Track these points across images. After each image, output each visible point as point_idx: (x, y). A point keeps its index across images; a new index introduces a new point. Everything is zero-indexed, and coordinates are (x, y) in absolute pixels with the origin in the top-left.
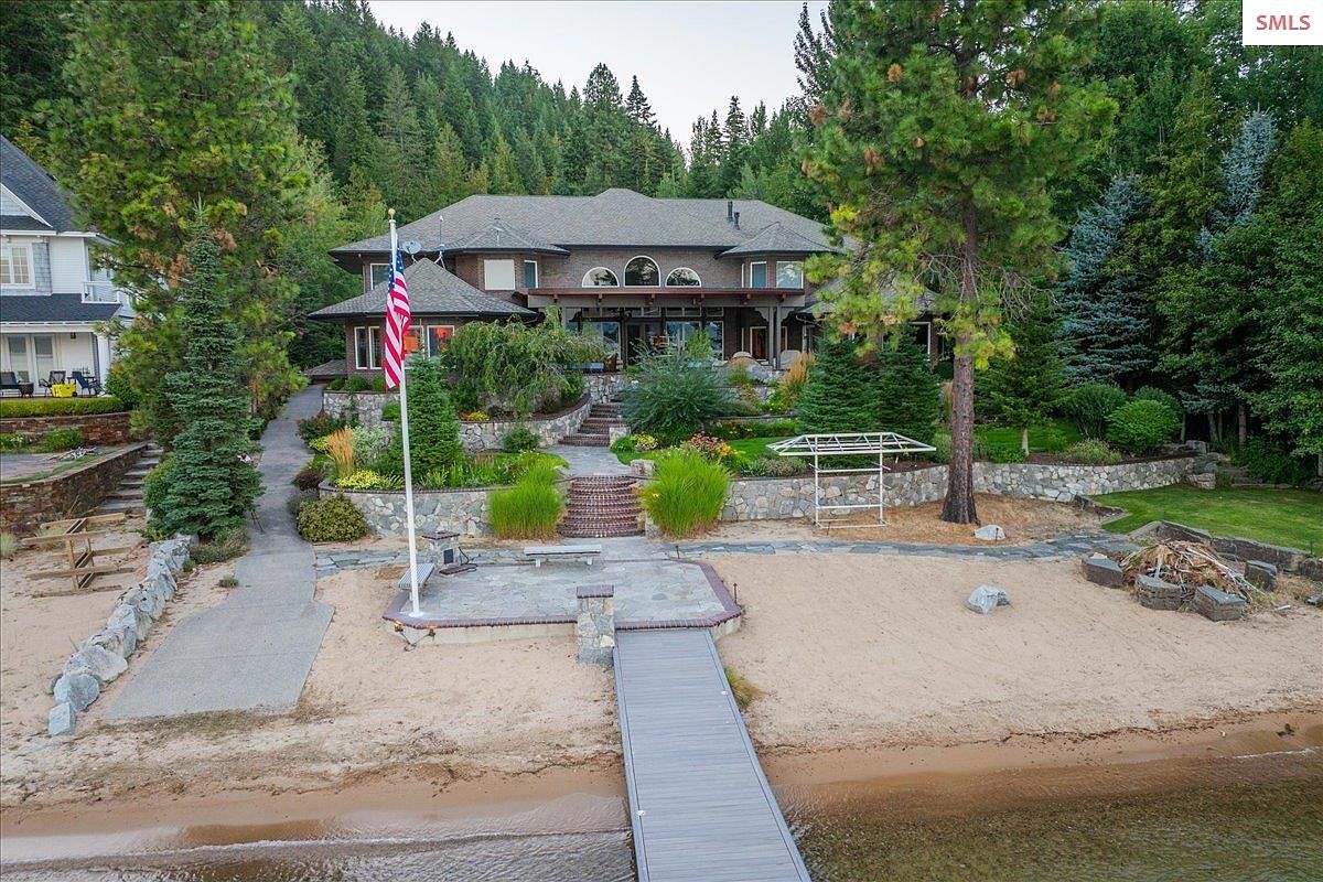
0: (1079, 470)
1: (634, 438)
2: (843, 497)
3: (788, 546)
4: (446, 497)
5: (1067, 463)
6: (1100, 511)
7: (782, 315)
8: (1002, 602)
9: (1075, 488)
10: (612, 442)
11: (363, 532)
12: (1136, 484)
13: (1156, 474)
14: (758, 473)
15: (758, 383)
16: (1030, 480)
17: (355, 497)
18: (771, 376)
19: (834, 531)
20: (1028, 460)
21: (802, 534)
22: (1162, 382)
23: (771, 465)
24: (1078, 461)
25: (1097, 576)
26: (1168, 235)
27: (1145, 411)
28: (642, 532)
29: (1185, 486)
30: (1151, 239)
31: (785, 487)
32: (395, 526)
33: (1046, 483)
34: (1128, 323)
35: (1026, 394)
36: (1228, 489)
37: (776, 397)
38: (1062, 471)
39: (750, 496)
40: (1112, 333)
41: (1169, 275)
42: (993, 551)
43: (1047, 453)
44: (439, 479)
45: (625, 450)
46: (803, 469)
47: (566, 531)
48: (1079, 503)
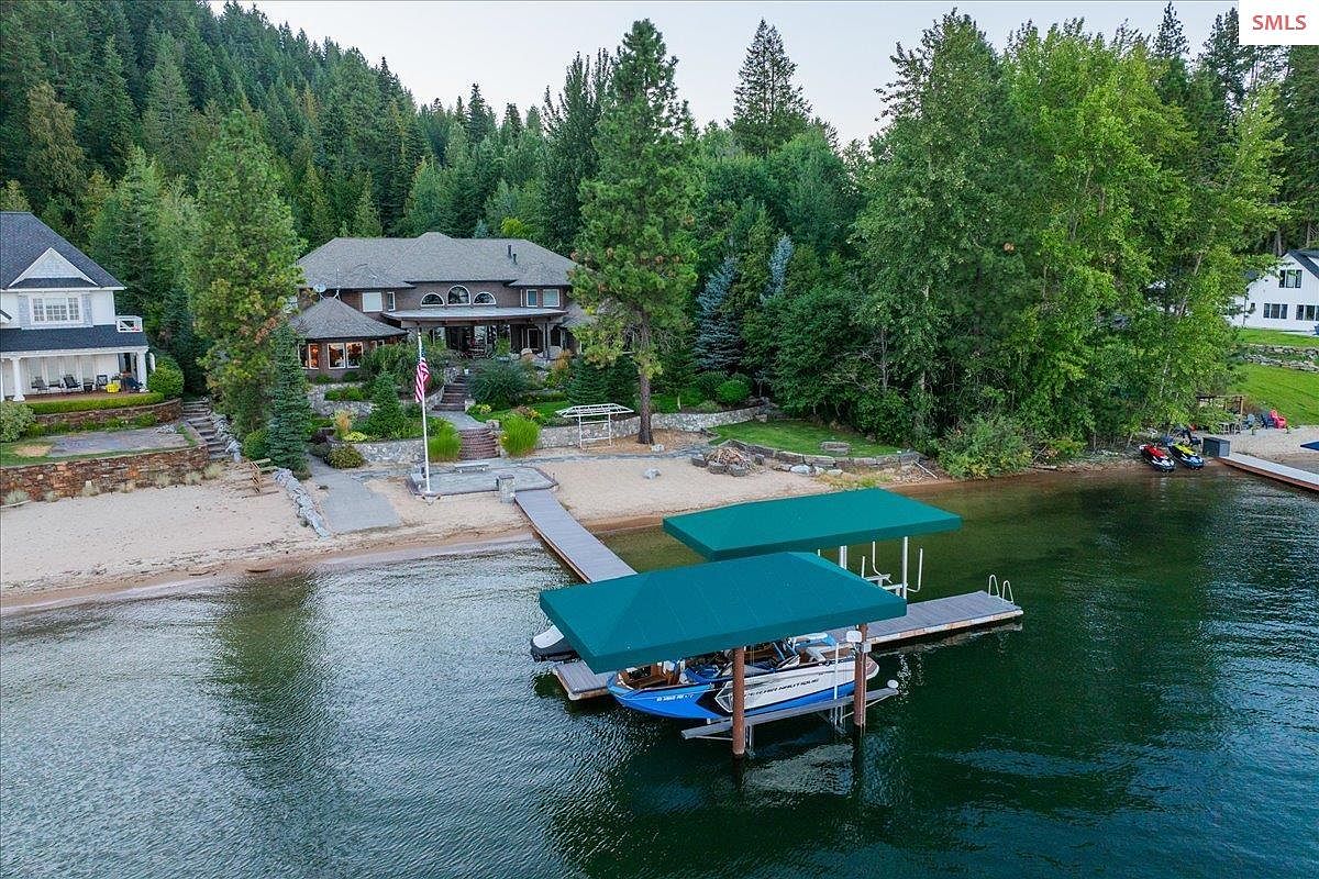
0: (702, 416)
1: (479, 406)
2: (592, 435)
3: (569, 458)
4: (404, 443)
5: (697, 413)
6: (710, 436)
7: (550, 328)
8: (658, 475)
9: (701, 425)
10: (467, 409)
11: (363, 462)
12: (730, 422)
13: (740, 416)
14: (551, 425)
15: (539, 368)
16: (680, 421)
17: (356, 446)
18: (545, 364)
19: (588, 450)
20: (680, 411)
21: (575, 453)
22: (742, 370)
23: (557, 420)
24: (702, 412)
25: (696, 463)
26: (747, 294)
27: (733, 385)
28: (499, 456)
29: (754, 422)
30: (740, 293)
31: (565, 431)
32: (378, 459)
33: (688, 423)
34: (730, 338)
35: (676, 380)
36: (773, 421)
37: (550, 377)
38: (695, 417)
39: (548, 436)
40: (723, 343)
41: (748, 316)
42: (658, 456)
43: (689, 407)
44: (397, 435)
45: (474, 413)
46: (574, 422)
47: (463, 457)
48: (702, 431)
